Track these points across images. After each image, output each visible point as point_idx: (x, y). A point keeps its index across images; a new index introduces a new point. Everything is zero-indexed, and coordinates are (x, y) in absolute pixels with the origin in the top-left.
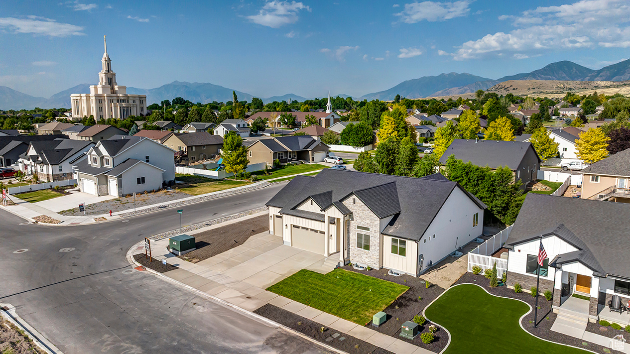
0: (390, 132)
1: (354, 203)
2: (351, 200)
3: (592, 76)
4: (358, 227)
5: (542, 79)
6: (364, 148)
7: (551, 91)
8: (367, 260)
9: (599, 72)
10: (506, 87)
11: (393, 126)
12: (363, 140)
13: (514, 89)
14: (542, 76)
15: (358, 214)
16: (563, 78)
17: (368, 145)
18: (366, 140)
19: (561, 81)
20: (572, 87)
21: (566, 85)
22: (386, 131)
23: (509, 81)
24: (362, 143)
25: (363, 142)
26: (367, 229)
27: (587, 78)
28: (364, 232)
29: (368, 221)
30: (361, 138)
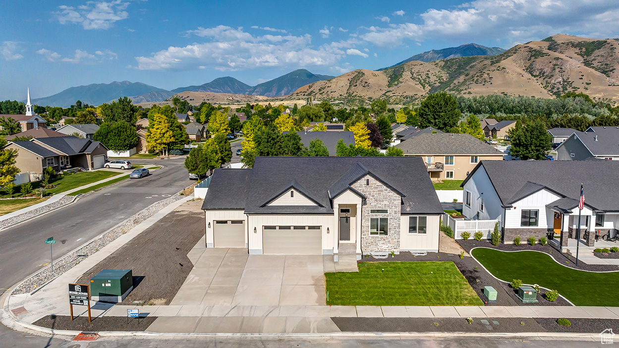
0: (164, 131)
1: (368, 184)
2: (363, 181)
3: (250, 91)
4: (373, 211)
5: (212, 91)
6: (128, 152)
7: (223, 102)
8: (385, 247)
9: (255, 88)
10: (183, 98)
11: (167, 125)
12: (127, 142)
13: (191, 100)
14: (212, 89)
15: (373, 196)
16: (229, 92)
17: (133, 148)
18: (131, 142)
19: (230, 94)
20: (239, 100)
21: (234, 98)
22: (159, 131)
23: (186, 92)
24: (127, 146)
25: (128, 144)
26: (386, 211)
27: (247, 93)
28: (380, 216)
29: (386, 203)
30: (125, 140)
